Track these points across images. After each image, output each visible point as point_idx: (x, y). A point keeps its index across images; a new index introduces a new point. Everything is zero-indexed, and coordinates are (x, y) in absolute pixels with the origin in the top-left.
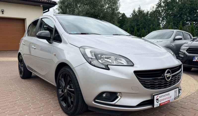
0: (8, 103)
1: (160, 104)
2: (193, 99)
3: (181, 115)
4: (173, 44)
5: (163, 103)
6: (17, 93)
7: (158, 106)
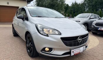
1: (74, 54)
2: (94, 50)
4: (89, 21)
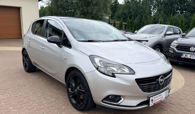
0: (23, 98)
1: (154, 103)
2: (180, 95)
3: (169, 110)
4: (164, 39)
5: (156, 102)
6: (27, 88)
7: (153, 105)
